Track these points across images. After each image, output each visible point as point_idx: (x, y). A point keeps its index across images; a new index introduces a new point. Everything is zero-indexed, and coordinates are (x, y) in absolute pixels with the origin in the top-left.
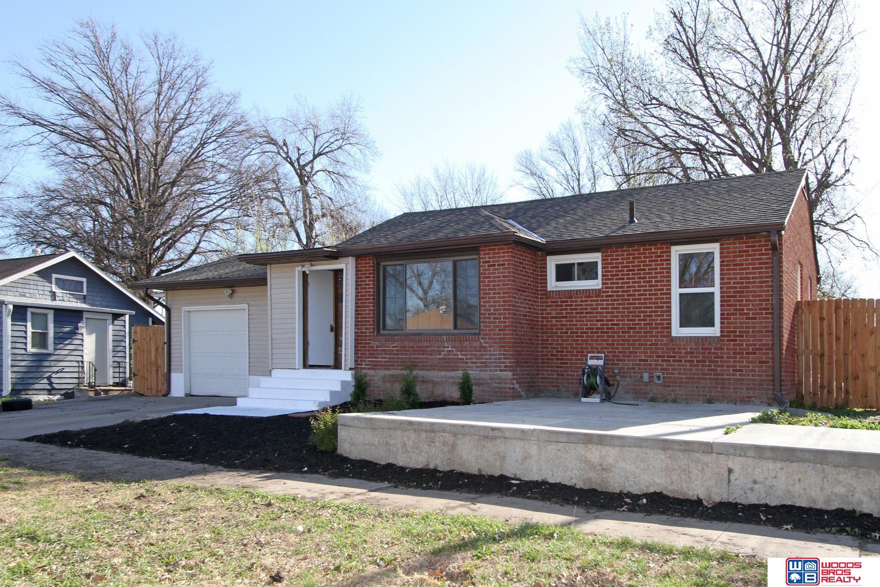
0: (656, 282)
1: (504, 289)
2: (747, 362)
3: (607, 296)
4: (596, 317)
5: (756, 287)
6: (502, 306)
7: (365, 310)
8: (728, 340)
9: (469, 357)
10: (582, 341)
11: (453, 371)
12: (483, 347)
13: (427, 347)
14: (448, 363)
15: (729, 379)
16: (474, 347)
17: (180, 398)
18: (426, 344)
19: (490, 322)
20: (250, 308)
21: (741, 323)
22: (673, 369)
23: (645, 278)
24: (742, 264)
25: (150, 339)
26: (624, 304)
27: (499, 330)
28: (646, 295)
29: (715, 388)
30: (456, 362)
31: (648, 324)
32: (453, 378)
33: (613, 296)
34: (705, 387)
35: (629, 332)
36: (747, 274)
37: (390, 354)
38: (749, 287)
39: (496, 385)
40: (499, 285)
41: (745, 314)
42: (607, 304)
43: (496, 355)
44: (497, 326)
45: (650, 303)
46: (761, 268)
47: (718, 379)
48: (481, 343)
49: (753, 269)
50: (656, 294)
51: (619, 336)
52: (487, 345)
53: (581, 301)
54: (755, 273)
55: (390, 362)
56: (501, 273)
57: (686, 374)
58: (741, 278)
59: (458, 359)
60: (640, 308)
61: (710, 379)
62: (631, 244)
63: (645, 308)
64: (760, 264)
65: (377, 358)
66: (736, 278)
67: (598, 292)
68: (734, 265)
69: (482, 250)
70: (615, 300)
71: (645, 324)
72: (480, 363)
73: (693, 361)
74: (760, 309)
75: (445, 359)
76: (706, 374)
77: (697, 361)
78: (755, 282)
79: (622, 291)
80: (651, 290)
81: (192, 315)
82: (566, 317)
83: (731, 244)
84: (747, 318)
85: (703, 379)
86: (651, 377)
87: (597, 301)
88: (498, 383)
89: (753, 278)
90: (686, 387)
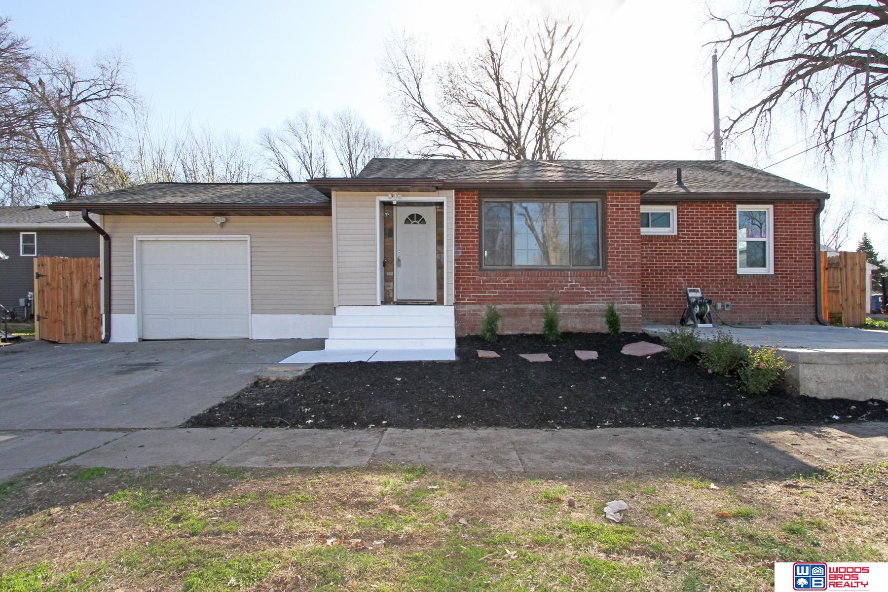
0: (725, 231)
1: (633, 230)
2: (796, 293)
3: (683, 241)
4: (674, 258)
5: (801, 239)
6: (631, 245)
7: (469, 245)
8: (781, 277)
9: (595, 291)
10: (662, 277)
11: (577, 303)
12: (611, 282)
13: (547, 282)
14: (570, 296)
15: (783, 306)
16: (600, 282)
17: (134, 343)
18: (546, 279)
19: (618, 260)
20: (252, 239)
21: (790, 265)
22: (740, 300)
23: (716, 228)
24: (791, 222)
25: (71, 273)
26: (699, 248)
27: (628, 267)
28: (717, 241)
29: (772, 312)
30: (580, 296)
31: (719, 264)
32: (576, 310)
33: (689, 241)
34: (764, 313)
35: (703, 271)
36: (795, 229)
37: (502, 289)
38: (796, 239)
39: (624, 316)
40: (627, 227)
41: (793, 258)
42: (683, 248)
43: (625, 289)
44: (626, 263)
45: (720, 248)
46: (805, 225)
47: (774, 306)
48: (609, 278)
49: (799, 225)
50: (726, 241)
51: (694, 274)
52: (616, 280)
53: (660, 245)
54: (801, 229)
55: (501, 296)
56: (630, 216)
57: (749, 303)
58: (791, 232)
59: (583, 293)
60: (712, 251)
61: (768, 306)
62: (704, 200)
63: (716, 251)
64: (804, 222)
65: (485, 293)
66: (787, 232)
67: (676, 238)
68: (786, 222)
69: (609, 195)
70: (691, 245)
71: (716, 264)
72: (607, 296)
73: (755, 293)
74: (805, 255)
75: (568, 293)
76: (765, 303)
77: (759, 293)
78: (800, 235)
79: (697, 238)
80: (721, 238)
81: (146, 245)
82: (647, 257)
83: (783, 206)
84: (795, 261)
85: (762, 306)
86: (723, 306)
87: (675, 245)
88: (626, 314)
89: (799, 232)
90: (749, 313)
